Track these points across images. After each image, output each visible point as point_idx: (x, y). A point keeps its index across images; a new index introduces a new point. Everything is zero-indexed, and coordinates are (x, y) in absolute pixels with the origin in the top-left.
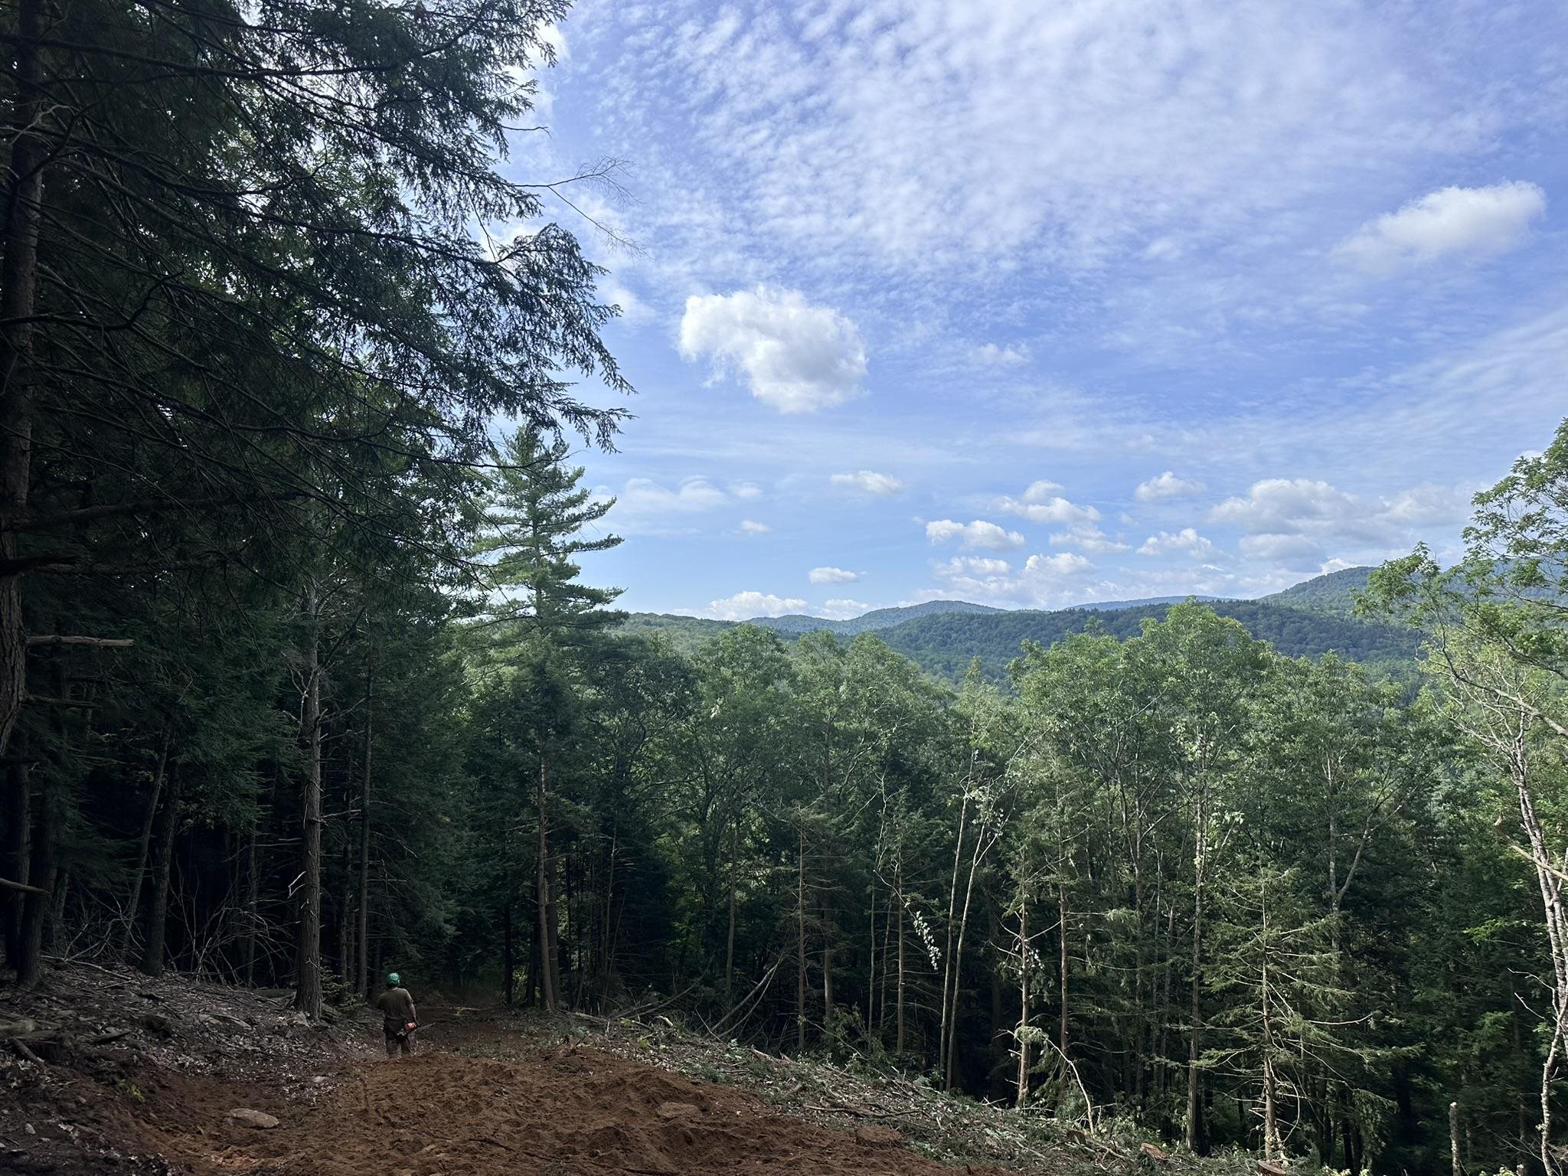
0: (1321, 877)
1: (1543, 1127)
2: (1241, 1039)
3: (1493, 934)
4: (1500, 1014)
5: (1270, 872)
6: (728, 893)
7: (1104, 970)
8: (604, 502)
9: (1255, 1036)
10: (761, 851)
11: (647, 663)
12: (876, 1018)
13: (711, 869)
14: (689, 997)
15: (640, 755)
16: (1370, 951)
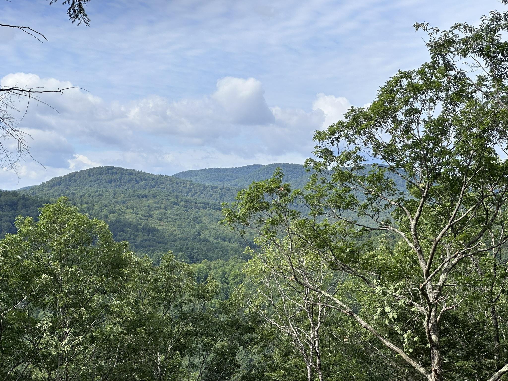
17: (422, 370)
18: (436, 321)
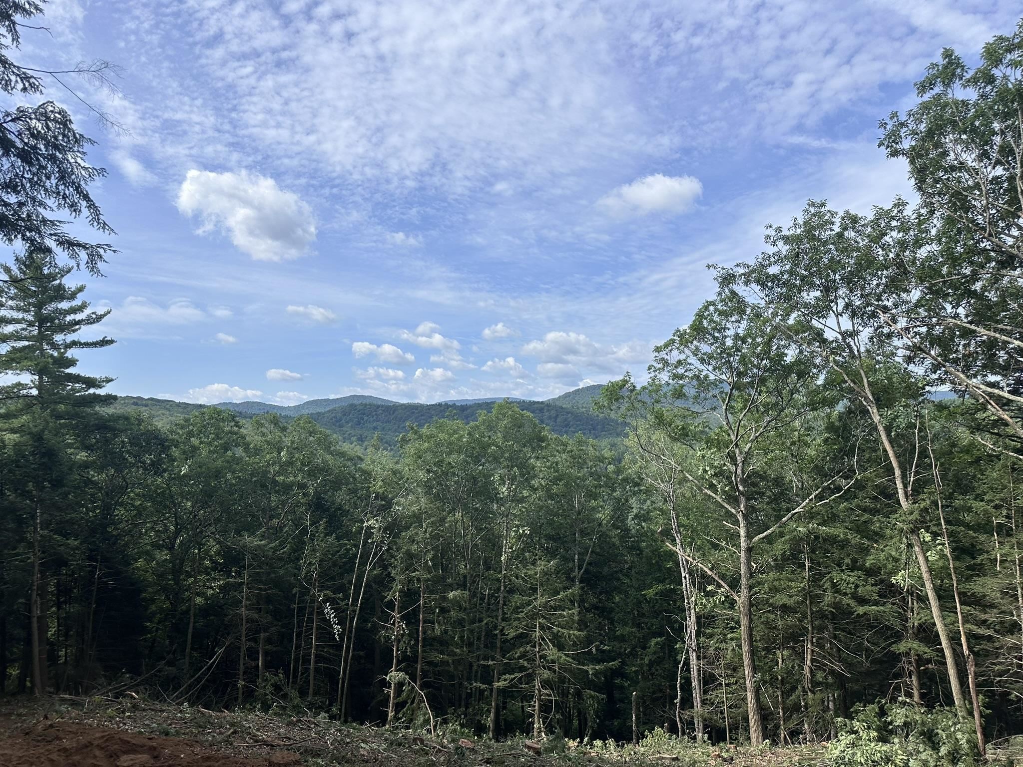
0: (570, 565)
1: (677, 701)
2: (523, 667)
3: (657, 593)
4: (659, 639)
5: (543, 563)
6: (190, 599)
7: (446, 632)
8: (100, 312)
9: (531, 664)
10: (216, 569)
11: (131, 434)
12: (295, 677)
13: (177, 582)
14: (156, 675)
15: (122, 502)
16: (595, 607)
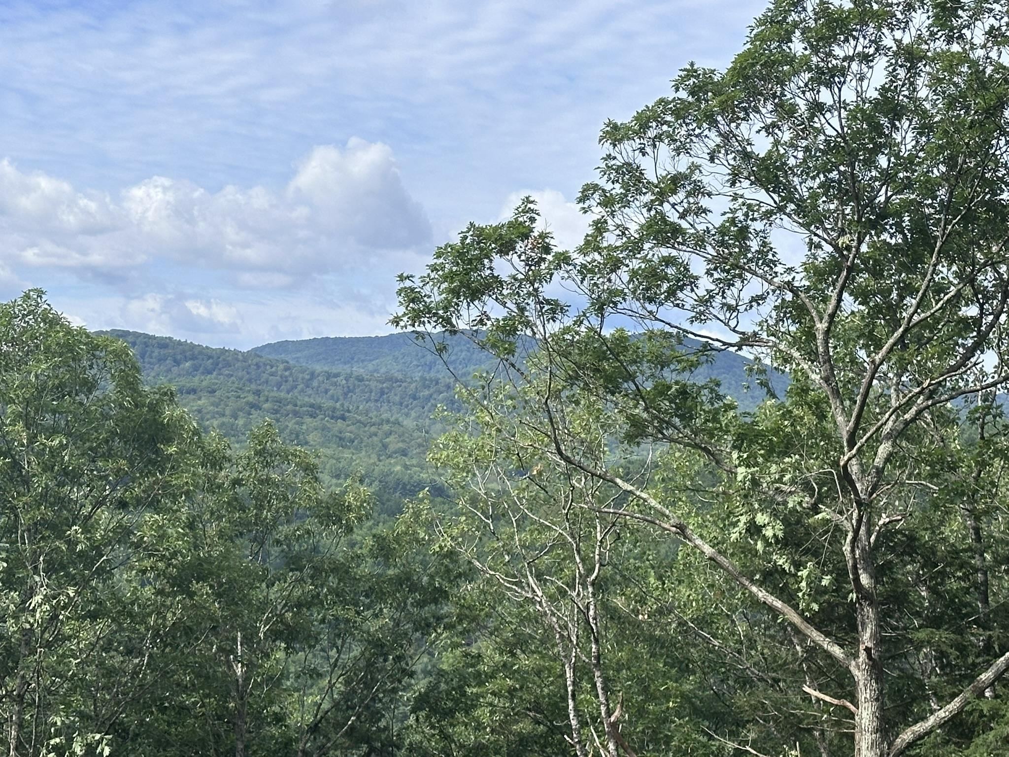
17: (837, 651)
18: (869, 543)
